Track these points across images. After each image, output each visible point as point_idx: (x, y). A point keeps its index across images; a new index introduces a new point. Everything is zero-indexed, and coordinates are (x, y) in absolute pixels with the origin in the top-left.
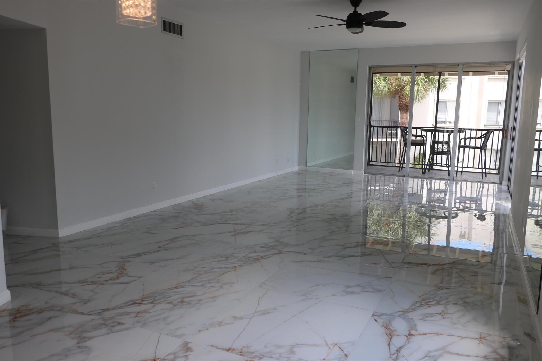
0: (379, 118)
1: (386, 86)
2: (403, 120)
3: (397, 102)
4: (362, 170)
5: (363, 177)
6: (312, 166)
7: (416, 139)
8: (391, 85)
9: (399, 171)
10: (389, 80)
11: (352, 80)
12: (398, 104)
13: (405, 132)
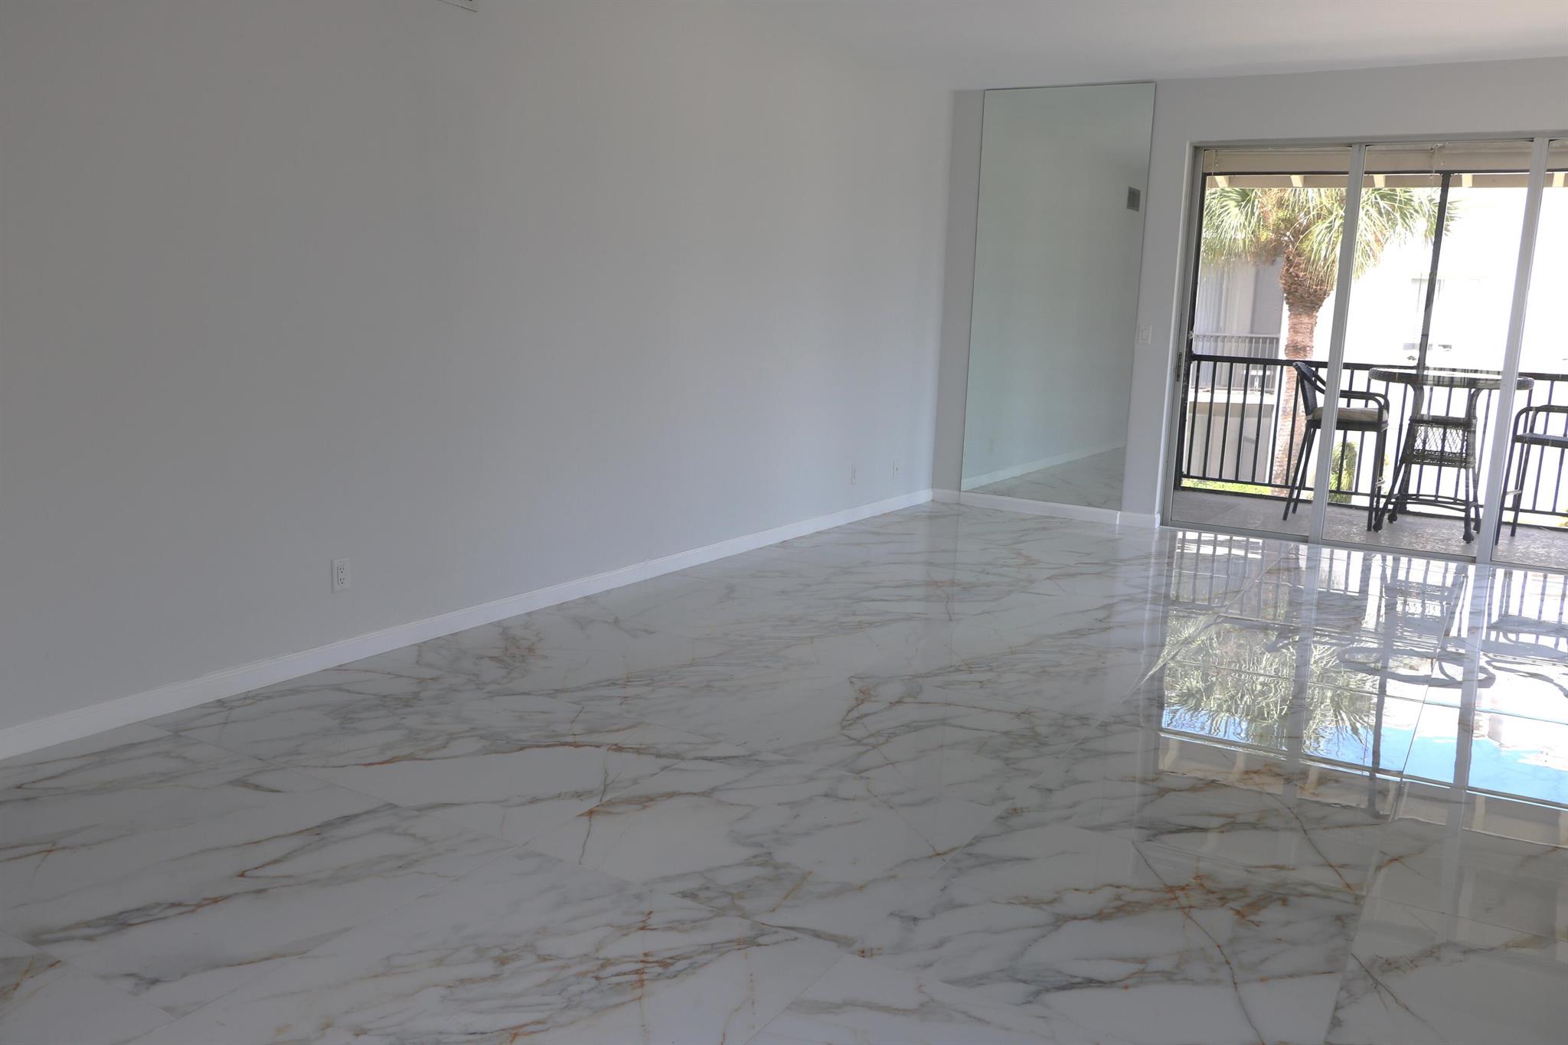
0: (1218, 329)
1: (1244, 224)
2: (1299, 338)
3: (1281, 278)
4: (1151, 511)
5: (1157, 536)
6: (984, 490)
7: (1348, 405)
8: (1262, 223)
9: (1285, 518)
10: (1256, 203)
11: (1134, 199)
12: (1285, 284)
13: (1307, 377)
